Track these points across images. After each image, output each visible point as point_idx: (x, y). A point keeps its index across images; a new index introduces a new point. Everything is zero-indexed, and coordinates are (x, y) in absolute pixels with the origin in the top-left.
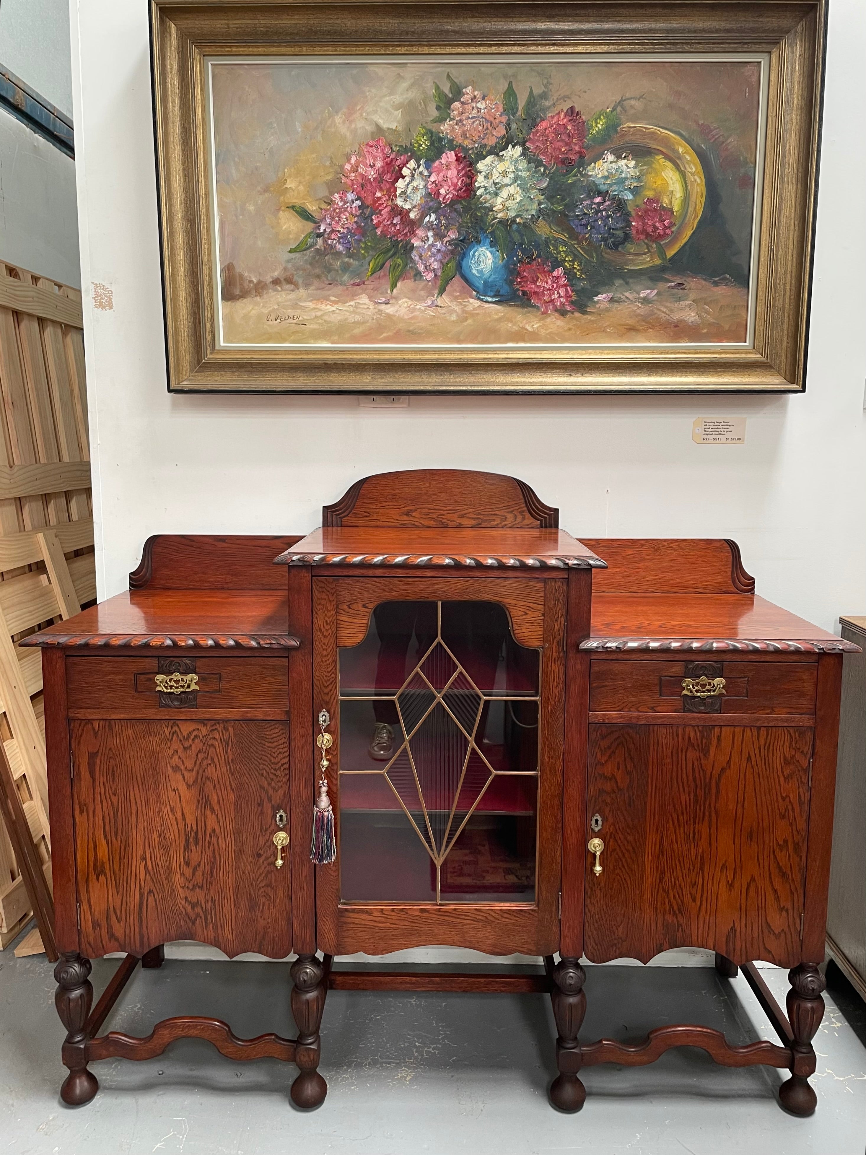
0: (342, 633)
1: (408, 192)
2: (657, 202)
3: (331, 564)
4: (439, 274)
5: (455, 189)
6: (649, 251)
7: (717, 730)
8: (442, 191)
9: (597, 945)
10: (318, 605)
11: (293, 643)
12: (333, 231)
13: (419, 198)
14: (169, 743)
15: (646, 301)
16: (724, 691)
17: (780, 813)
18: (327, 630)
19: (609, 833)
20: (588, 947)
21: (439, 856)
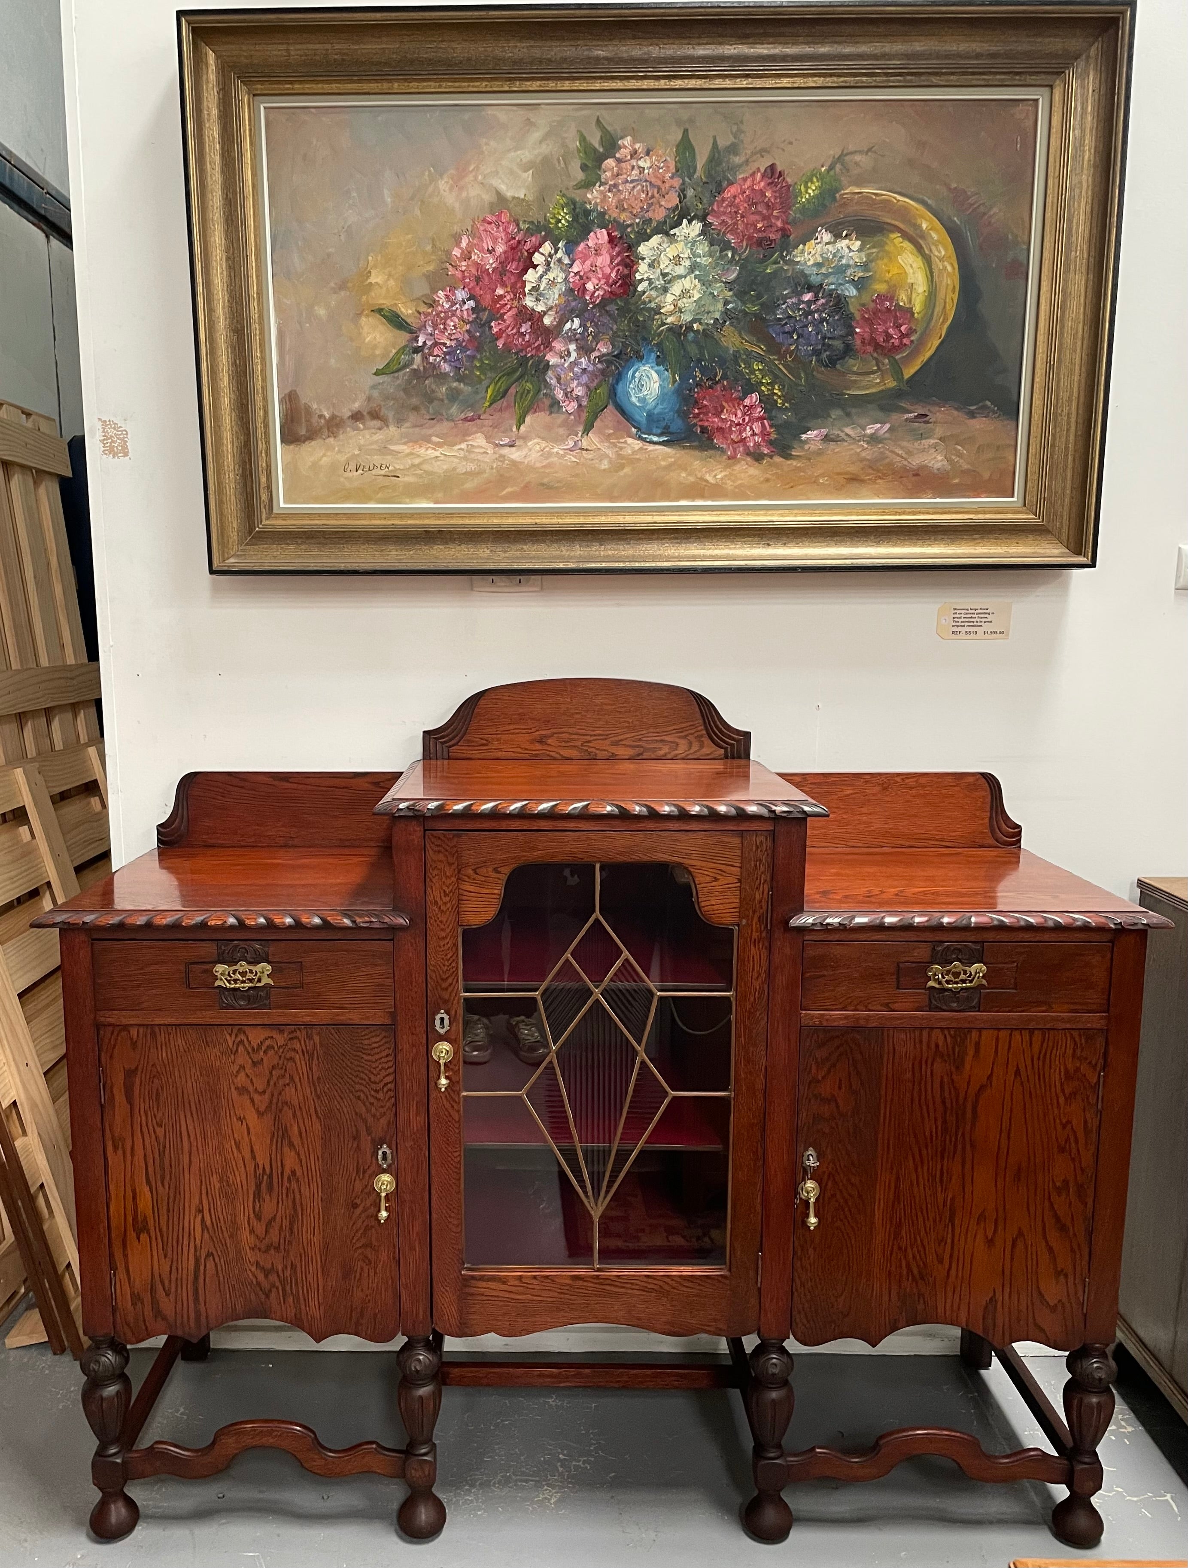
0: (465, 907)
1: (542, 288)
2: (891, 299)
3: (451, 814)
4: (584, 403)
5: (607, 283)
6: (879, 369)
7: (975, 1034)
8: (590, 286)
9: (809, 1322)
10: (433, 870)
11: (401, 921)
12: (436, 344)
13: (557, 296)
14: (233, 1057)
15: (874, 439)
16: (984, 982)
17: (1059, 1145)
18: (446, 904)
19: (824, 1172)
20: (797, 1324)
21: (596, 1205)
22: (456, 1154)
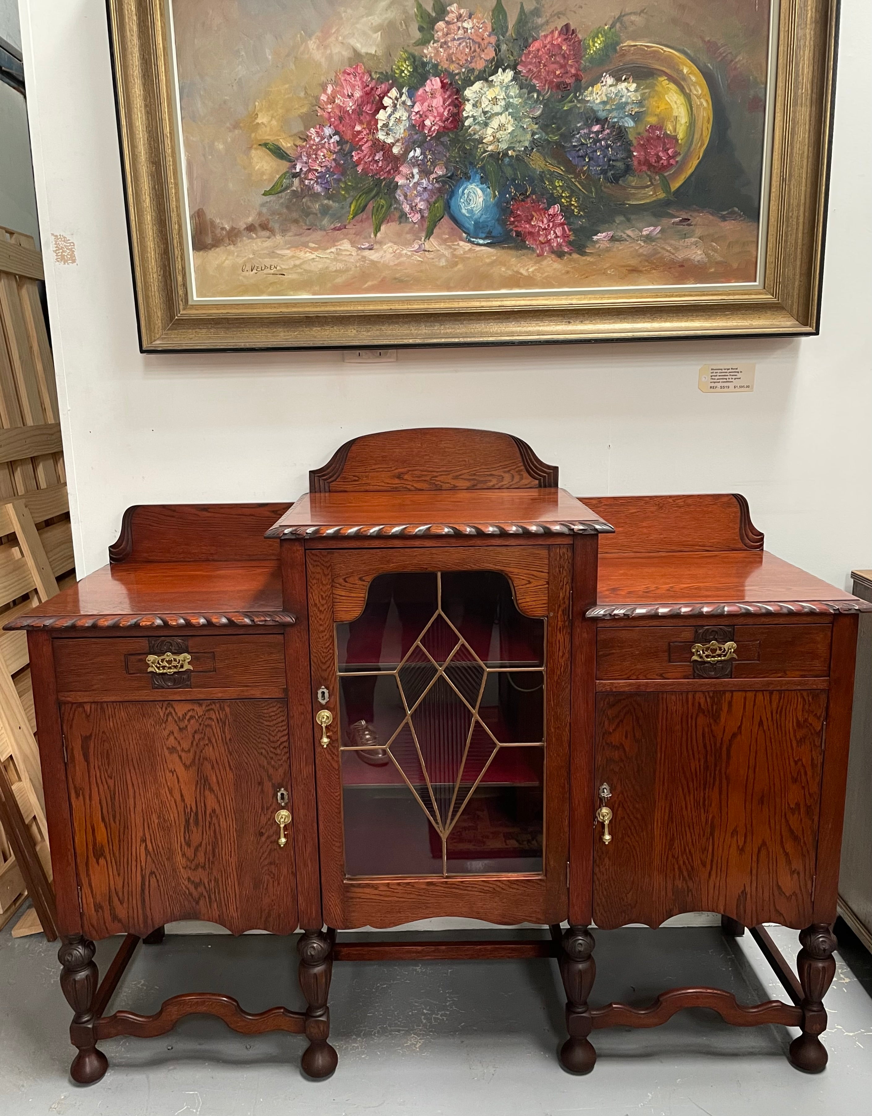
0: (338, 607)
1: (391, 125)
2: (660, 129)
3: (324, 537)
4: (426, 215)
5: (441, 120)
6: (652, 184)
7: (728, 695)
8: (427, 123)
9: (606, 912)
10: (313, 579)
11: (289, 619)
12: (310, 170)
13: (402, 131)
14: (164, 725)
15: (649, 239)
16: (735, 656)
17: (792, 777)
18: (323, 605)
19: (617, 802)
20: (596, 914)
21: (444, 829)
22: (337, 794)
